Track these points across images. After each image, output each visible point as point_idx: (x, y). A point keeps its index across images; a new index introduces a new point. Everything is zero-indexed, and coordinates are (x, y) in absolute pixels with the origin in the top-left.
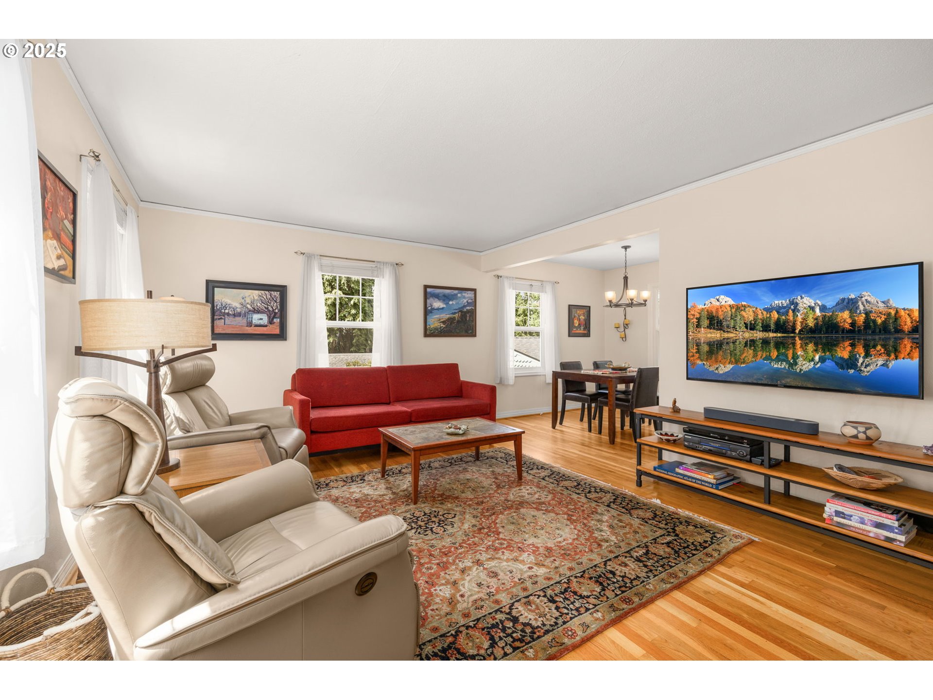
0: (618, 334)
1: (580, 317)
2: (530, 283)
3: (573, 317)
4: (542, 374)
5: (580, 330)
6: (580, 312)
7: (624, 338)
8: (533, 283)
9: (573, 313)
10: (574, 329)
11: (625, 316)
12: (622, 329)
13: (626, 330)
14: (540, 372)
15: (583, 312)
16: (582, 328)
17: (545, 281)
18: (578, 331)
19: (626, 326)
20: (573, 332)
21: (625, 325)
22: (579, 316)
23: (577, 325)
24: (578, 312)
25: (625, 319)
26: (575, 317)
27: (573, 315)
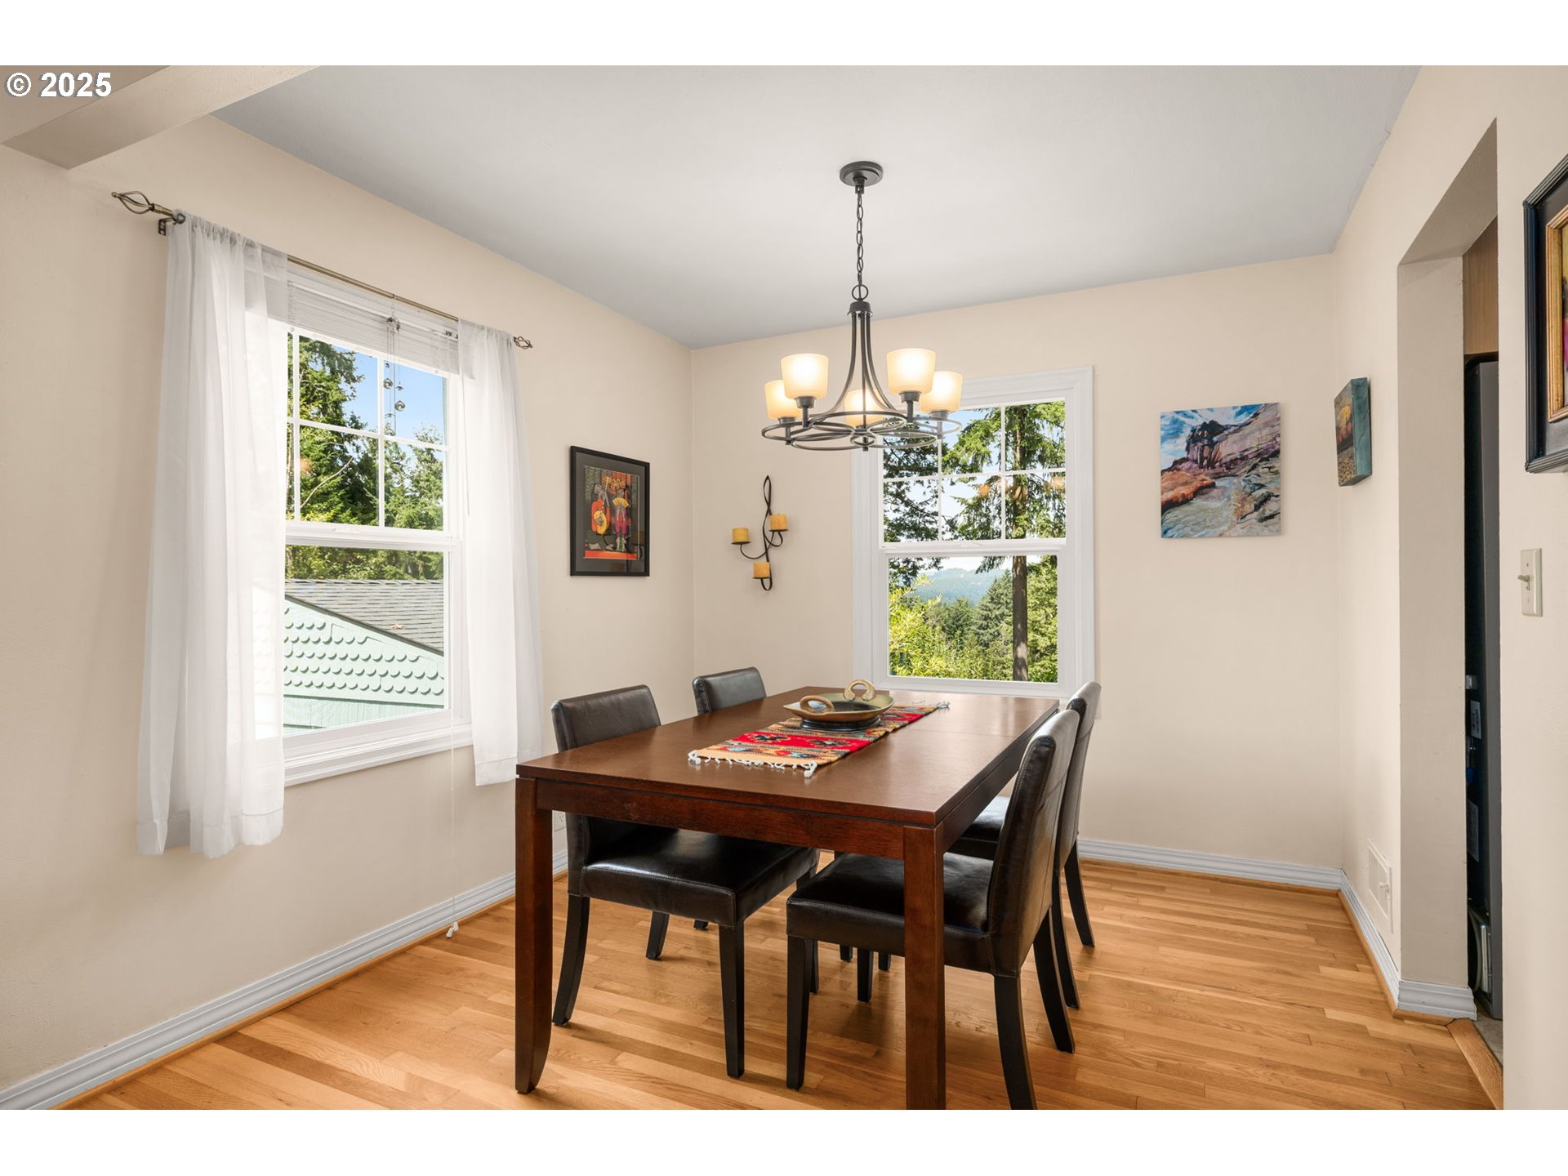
0: (749, 568)
1: (615, 501)
2: (385, 308)
3: (588, 497)
4: (452, 744)
5: (615, 549)
6: (614, 481)
7: (767, 582)
8: (404, 315)
9: (590, 481)
10: (593, 547)
11: (769, 504)
12: (758, 547)
13: (772, 552)
14: (447, 738)
15: (623, 484)
16: (621, 542)
17: (464, 322)
18: (608, 555)
19: (774, 536)
20: (588, 556)
21: (769, 535)
22: (611, 497)
23: (602, 530)
24: (608, 480)
25: (769, 512)
26: (595, 496)
27: (588, 488)
